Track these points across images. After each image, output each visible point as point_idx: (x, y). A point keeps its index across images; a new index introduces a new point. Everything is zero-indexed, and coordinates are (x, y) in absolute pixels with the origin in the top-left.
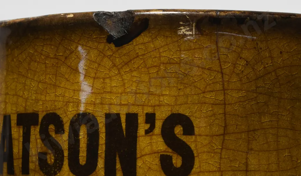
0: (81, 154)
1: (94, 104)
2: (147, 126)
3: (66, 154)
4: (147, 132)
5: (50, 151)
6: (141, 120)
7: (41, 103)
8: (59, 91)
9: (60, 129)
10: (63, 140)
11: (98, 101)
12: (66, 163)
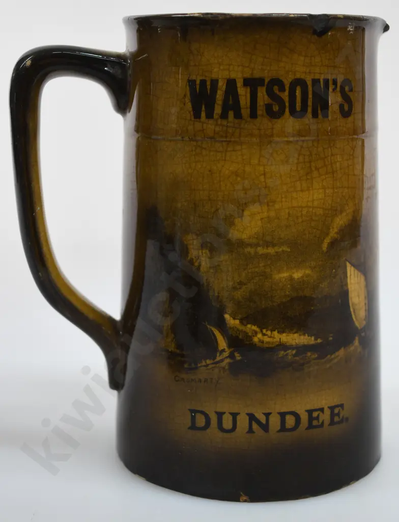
0: (297, 105)
1: (305, 73)
2: (334, 87)
3: (287, 104)
4: (334, 90)
5: (274, 103)
6: (331, 83)
7: (266, 71)
8: (282, 64)
9: (282, 89)
10: (285, 96)
11: (308, 71)
12: (287, 110)
